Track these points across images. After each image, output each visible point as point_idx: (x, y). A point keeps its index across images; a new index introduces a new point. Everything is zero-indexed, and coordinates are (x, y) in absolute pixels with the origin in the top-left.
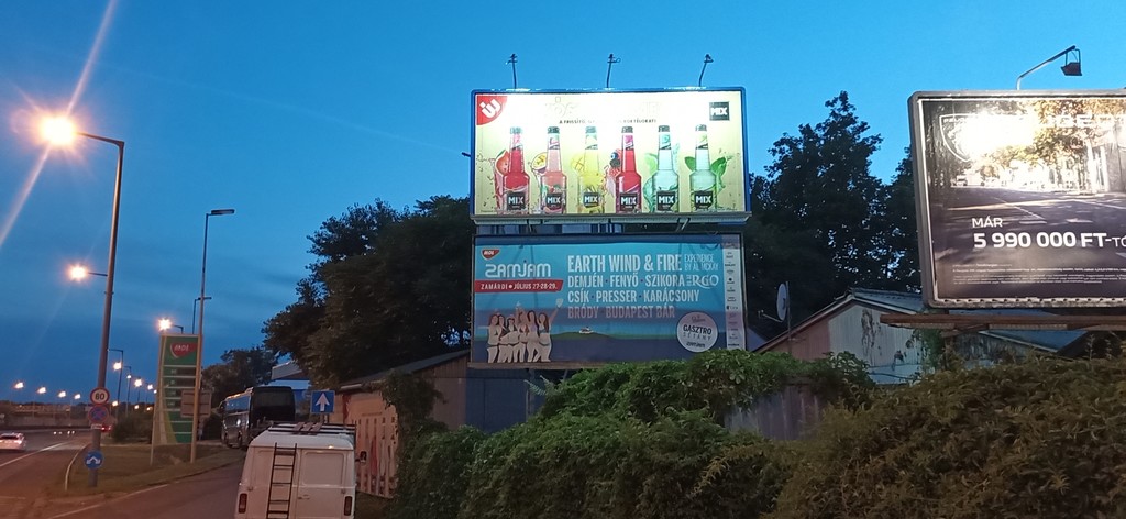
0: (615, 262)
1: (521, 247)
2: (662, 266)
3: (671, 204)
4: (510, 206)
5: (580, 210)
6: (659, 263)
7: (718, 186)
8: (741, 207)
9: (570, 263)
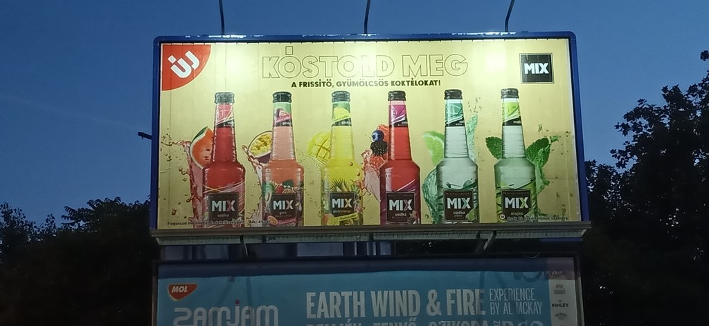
0: (380, 301)
1: (232, 280)
2: (454, 307)
3: (467, 211)
4: (215, 215)
5: (324, 220)
6: (450, 302)
7: (539, 182)
8: (574, 213)
9: (310, 305)
